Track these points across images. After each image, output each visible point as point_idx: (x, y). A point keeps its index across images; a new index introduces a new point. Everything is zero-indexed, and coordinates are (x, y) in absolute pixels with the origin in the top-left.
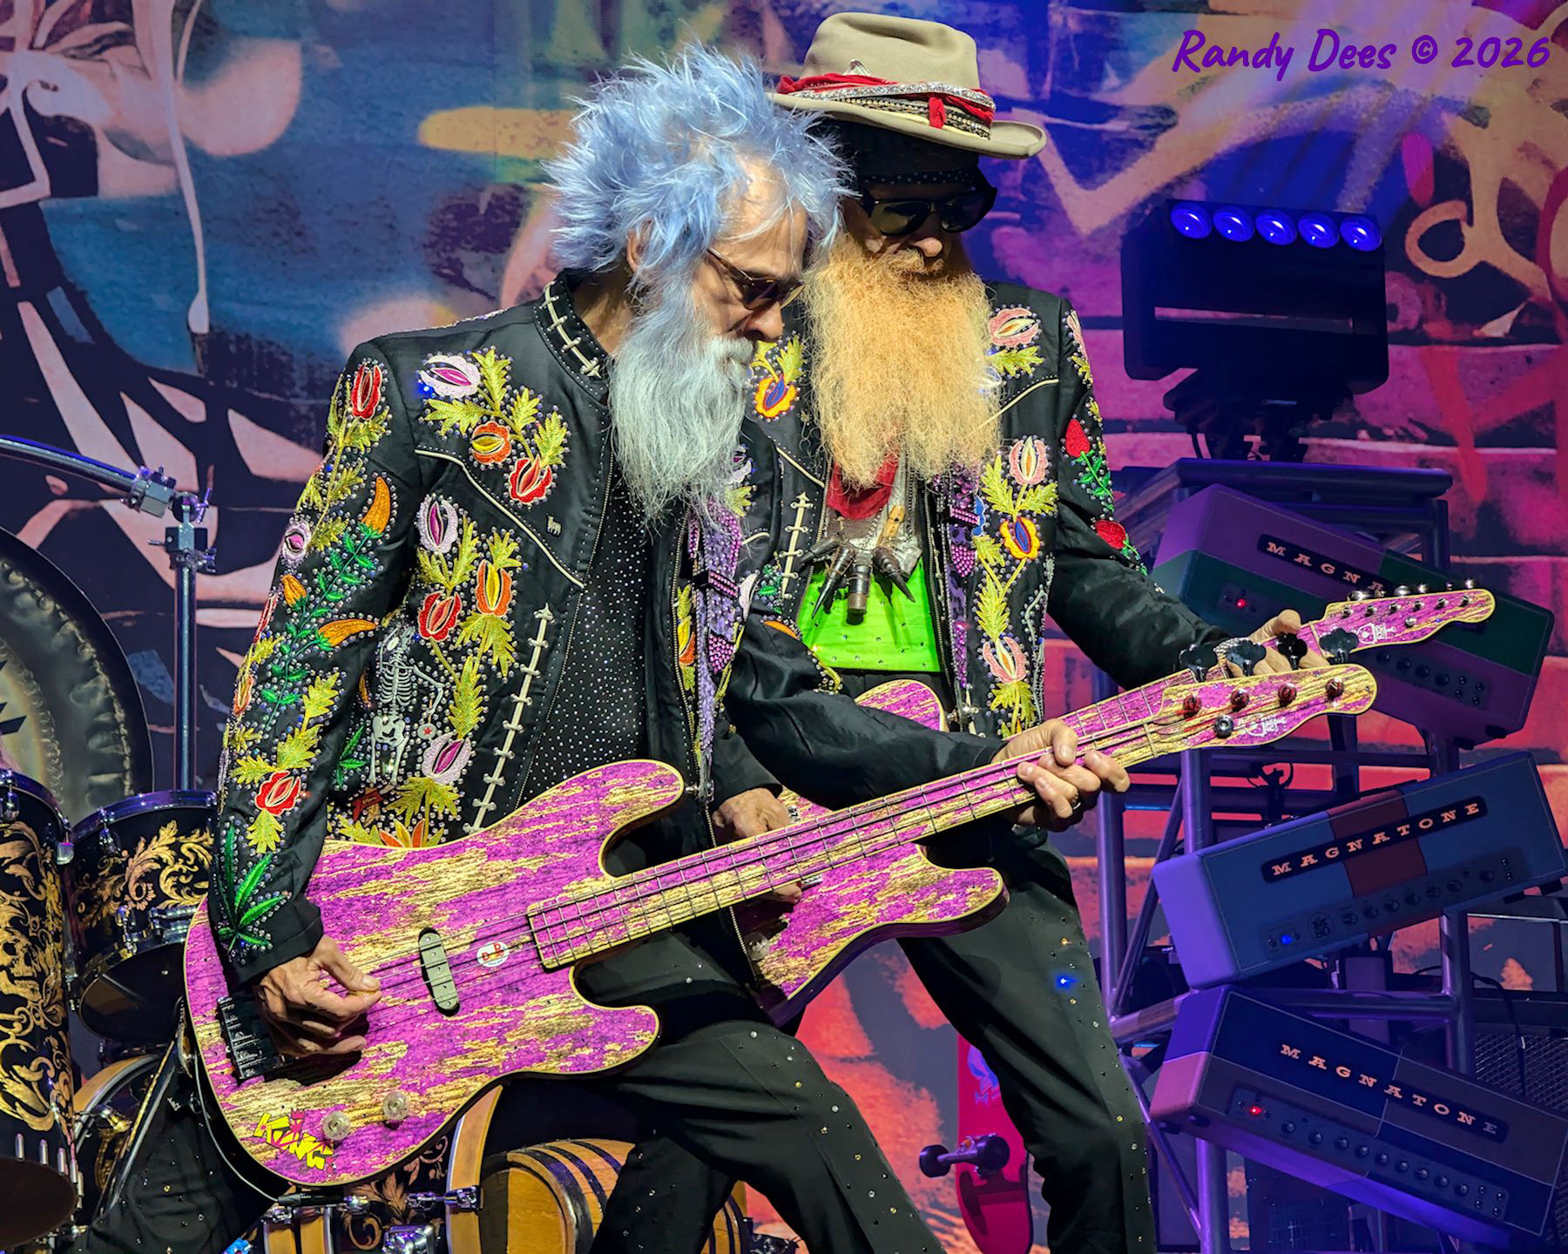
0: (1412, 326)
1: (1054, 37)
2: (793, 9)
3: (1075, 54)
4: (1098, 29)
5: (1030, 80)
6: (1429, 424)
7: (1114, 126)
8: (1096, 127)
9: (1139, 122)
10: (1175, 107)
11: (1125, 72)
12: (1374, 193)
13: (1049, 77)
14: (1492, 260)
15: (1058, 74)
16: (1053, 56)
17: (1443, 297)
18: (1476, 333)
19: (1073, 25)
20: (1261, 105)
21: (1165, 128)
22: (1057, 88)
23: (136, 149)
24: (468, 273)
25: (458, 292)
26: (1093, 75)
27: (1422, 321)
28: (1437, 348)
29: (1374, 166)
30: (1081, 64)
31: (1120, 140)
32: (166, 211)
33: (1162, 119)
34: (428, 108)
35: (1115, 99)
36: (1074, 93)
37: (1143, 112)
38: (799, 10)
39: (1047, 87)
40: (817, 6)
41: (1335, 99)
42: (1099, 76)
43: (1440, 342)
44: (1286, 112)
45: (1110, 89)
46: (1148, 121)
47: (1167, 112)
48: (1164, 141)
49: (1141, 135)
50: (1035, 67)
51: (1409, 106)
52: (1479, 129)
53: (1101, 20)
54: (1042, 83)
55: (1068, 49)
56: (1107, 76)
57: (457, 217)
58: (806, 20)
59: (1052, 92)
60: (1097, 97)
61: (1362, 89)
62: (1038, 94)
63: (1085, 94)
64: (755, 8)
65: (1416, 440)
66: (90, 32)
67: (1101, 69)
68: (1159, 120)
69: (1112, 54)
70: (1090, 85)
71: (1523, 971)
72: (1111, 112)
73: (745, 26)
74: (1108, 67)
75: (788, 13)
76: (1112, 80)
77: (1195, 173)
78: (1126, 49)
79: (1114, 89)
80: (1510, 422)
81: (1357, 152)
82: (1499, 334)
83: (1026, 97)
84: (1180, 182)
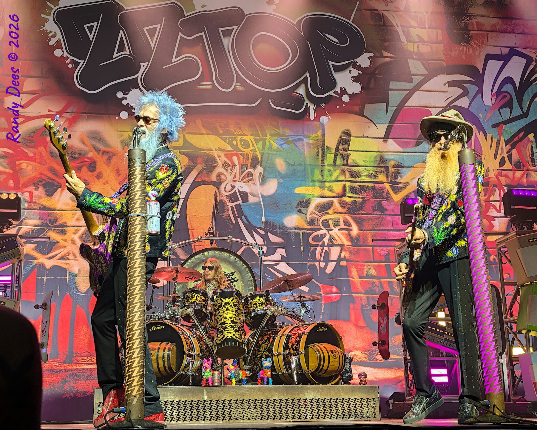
1: (390, 172)
3: (393, 175)
4: (397, 171)
5: (387, 179)
8: (397, 185)
11: (401, 177)
13: (390, 178)
16: (390, 175)
19: (393, 171)
22: (391, 180)
23: (254, 195)
24: (302, 211)
25: (301, 214)
26: (396, 177)
31: (401, 187)
32: (258, 204)
33: (407, 184)
34: (296, 187)
35: (400, 181)
36: (394, 180)
37: (404, 183)
38: (351, 170)
39: (389, 180)
45: (399, 180)
47: (408, 183)
48: (408, 187)
49: (404, 186)
50: (387, 176)
53: (397, 169)
57: (301, 203)
58: (352, 172)
60: (397, 181)
64: (344, 170)
66: (247, 179)
69: (399, 174)
70: (396, 179)
72: (399, 183)
74: (399, 176)
75: (349, 171)
76: (399, 178)
77: (412, 192)
78: (401, 174)
83: (386, 181)
84: (410, 193)
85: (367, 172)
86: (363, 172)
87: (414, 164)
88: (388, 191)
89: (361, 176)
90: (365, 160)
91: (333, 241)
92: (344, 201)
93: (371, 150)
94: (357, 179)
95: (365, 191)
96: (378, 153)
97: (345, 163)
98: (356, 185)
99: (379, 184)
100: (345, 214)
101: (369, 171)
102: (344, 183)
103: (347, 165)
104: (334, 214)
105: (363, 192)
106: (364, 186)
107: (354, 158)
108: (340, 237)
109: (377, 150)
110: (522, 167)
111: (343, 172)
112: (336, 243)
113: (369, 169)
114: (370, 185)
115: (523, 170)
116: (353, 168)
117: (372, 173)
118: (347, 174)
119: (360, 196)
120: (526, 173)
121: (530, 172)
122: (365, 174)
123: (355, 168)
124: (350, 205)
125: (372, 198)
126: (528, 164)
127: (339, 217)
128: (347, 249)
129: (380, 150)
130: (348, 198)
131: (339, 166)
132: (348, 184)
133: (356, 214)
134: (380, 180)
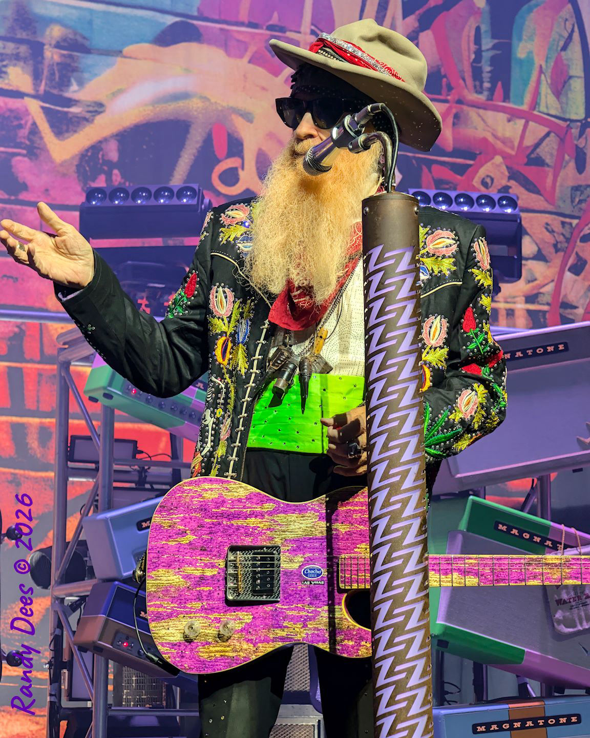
1: (46, 63)
3: (56, 72)
4: (68, 61)
5: (34, 84)
7: (74, 110)
8: (66, 109)
9: (87, 109)
10: (104, 102)
11: (81, 83)
12: (199, 152)
13: (43, 83)
15: (48, 82)
16: (46, 72)
19: (57, 58)
20: (147, 105)
21: (99, 113)
22: (47, 89)
26: (65, 83)
29: (199, 138)
30: (60, 78)
31: (77, 117)
33: (98, 108)
35: (75, 96)
36: (55, 92)
37: (89, 104)
39: (42, 88)
41: (181, 104)
42: (68, 84)
44: (158, 109)
45: (73, 91)
46: (91, 109)
47: (101, 105)
48: (98, 119)
49: (88, 115)
50: (36, 77)
51: (217, 110)
52: (249, 124)
53: (71, 56)
54: (39, 86)
55: (53, 70)
56: (72, 85)
59: (45, 91)
60: (67, 95)
61: (195, 100)
62: (38, 91)
63: (61, 93)
67: (69, 81)
68: (96, 108)
69: (75, 74)
70: (63, 88)
72: (73, 103)
74: (73, 81)
76: (74, 87)
77: (112, 136)
78: (82, 72)
79: (75, 92)
81: (191, 131)
83: (32, 92)
84: (105, 140)
87: (126, 44)
88: (34, 124)
99: (7, 100)
110: (444, 90)
115: (446, 101)
120: (454, 111)
121: (465, 108)
126: (461, 82)
134: (10, 85)
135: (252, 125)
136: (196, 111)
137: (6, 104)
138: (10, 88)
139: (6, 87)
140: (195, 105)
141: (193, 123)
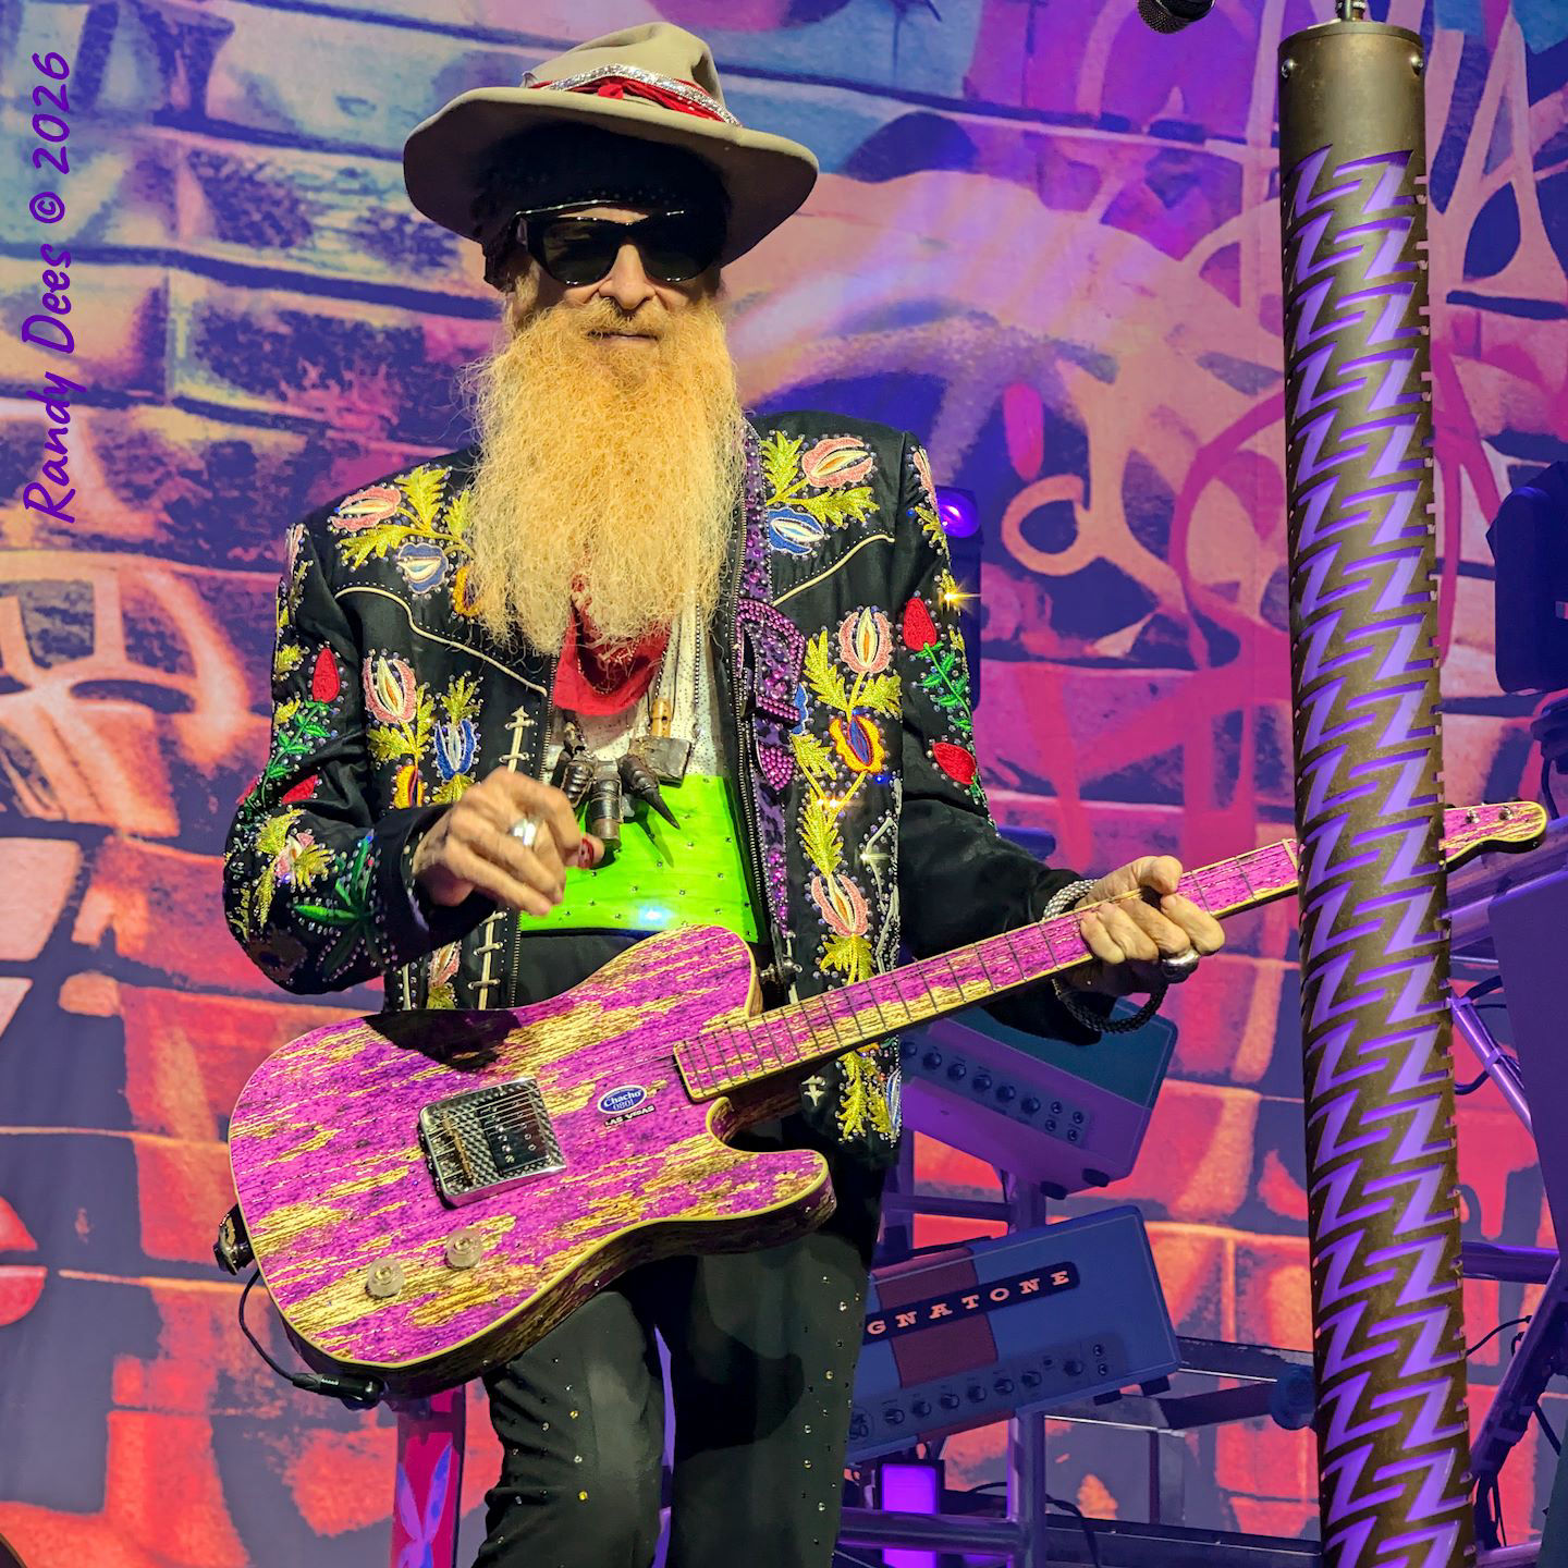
0: (1007, 636)
2: (217, 168)
6: (1022, 766)
14: (1114, 557)
17: (1048, 598)
18: (1088, 650)
20: (825, 335)
27: (1019, 629)
28: (1037, 666)
29: (967, 424)
38: (226, 170)
40: (250, 166)
41: (919, 333)
43: (1040, 659)
44: (856, 346)
51: (1016, 348)
52: (1103, 385)
58: (234, 184)
61: (957, 323)
64: (166, 164)
65: (1005, 786)
71: (1105, 1493)
73: (151, 187)
75: (209, 172)
80: (1124, 769)
81: (945, 403)
82: (1116, 653)
85: (362, 206)
86: (325, 197)
89: (307, 229)
90: (352, 91)
91: (19, 784)
92: (144, 439)
93: (416, 13)
94: (270, 259)
95: (331, 373)
96: (474, 46)
97: (180, 95)
98: (265, 304)
100: (141, 560)
101: (380, 193)
102: (152, 275)
103: (194, 118)
104: (48, 545)
105: (313, 374)
106: (326, 323)
107: (259, 69)
108: (81, 753)
109: (459, 19)
111: (154, 180)
112: (38, 811)
113: (383, 183)
114: (381, 317)
116: (247, 155)
117: (404, 219)
118: (191, 199)
119: (290, 410)
122: (342, 219)
123: (262, 154)
124: (193, 476)
125: (393, 436)
127: (85, 575)
128: (133, 872)
129: (491, 21)
130: (176, 414)
131: (122, 119)
132: (188, 292)
133: (238, 565)
134: (465, 286)
135: (1110, 389)
136: (959, 351)
137: (453, 334)
138: (466, 293)
139: (453, 291)
140: (954, 336)
141: (951, 384)
